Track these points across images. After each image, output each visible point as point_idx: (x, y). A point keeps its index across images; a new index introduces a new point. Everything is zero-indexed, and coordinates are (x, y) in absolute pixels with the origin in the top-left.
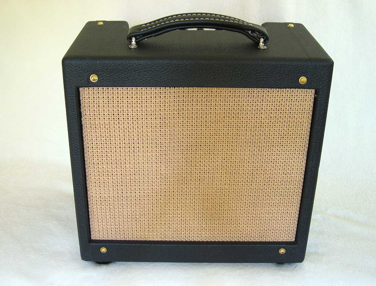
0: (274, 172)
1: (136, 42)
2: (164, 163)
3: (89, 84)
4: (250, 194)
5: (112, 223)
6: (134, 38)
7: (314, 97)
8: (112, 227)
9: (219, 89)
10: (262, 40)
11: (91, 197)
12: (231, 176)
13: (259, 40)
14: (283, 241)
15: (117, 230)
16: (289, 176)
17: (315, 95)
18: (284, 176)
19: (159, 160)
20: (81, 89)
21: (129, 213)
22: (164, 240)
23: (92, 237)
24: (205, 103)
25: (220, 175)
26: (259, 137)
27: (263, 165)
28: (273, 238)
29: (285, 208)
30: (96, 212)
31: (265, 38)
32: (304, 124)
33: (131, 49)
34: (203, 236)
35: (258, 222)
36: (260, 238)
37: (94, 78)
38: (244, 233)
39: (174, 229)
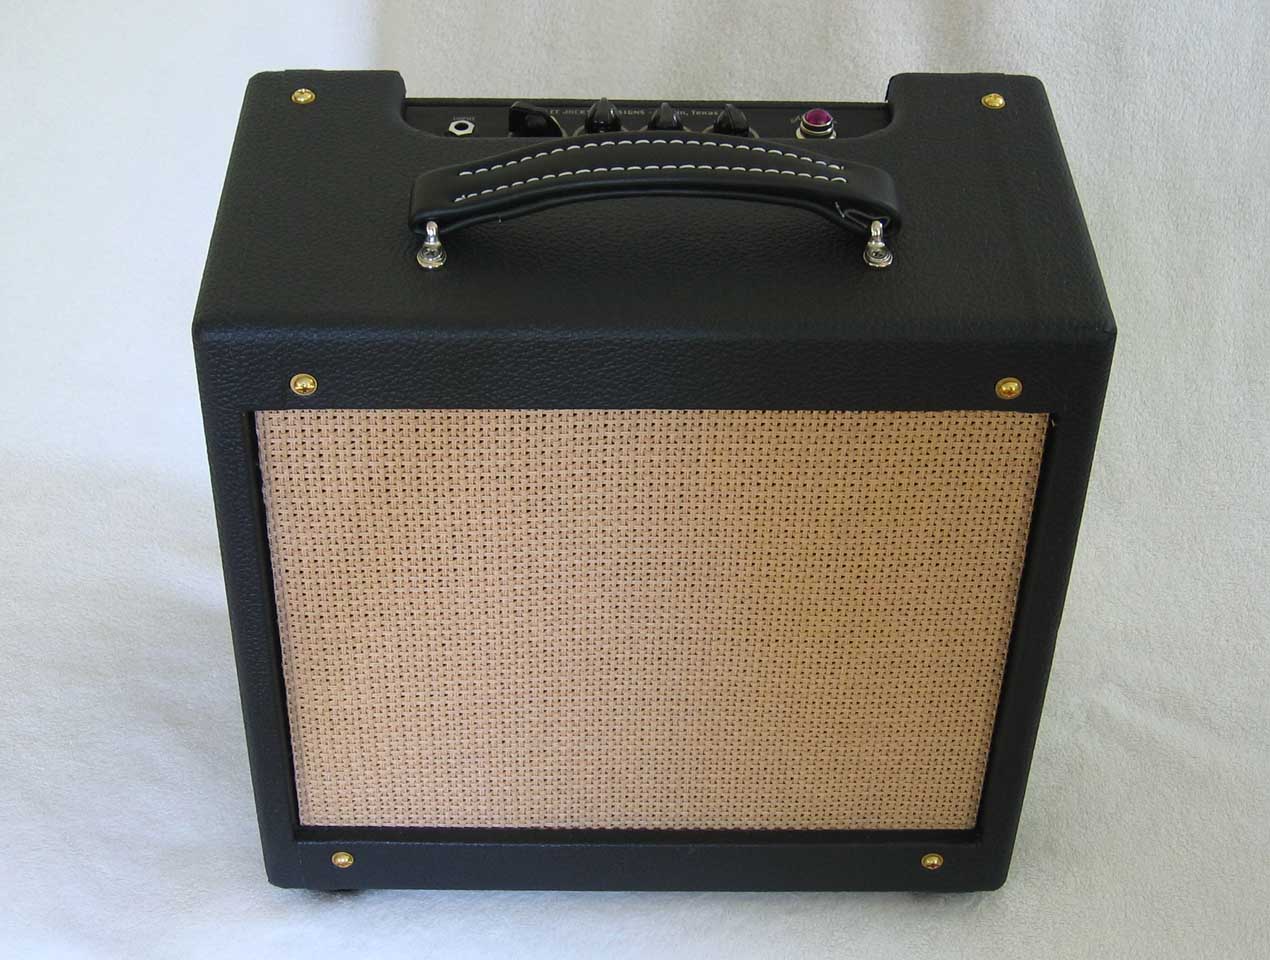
0: (907, 639)
1: (440, 236)
2: (541, 614)
3: (287, 400)
4: (827, 698)
5: (369, 782)
7: (1045, 426)
8: (370, 791)
10: (877, 229)
11: (299, 709)
12: (765, 649)
13: (866, 226)
14: (935, 828)
15: (384, 798)
16: (958, 649)
17: (1050, 421)
18: (943, 649)
19: (526, 603)
20: (260, 416)
21: (424, 753)
22: (542, 827)
23: (301, 818)
24: (680, 445)
25: (728, 646)
26: (859, 540)
27: (873, 619)
28: (903, 821)
29: (943, 739)
30: (317, 751)
31: (888, 220)
32: (1012, 505)
33: (426, 271)
34: (671, 815)
35: (852, 776)
36: (861, 821)
37: (303, 384)
38: (807, 805)
39: (575, 796)
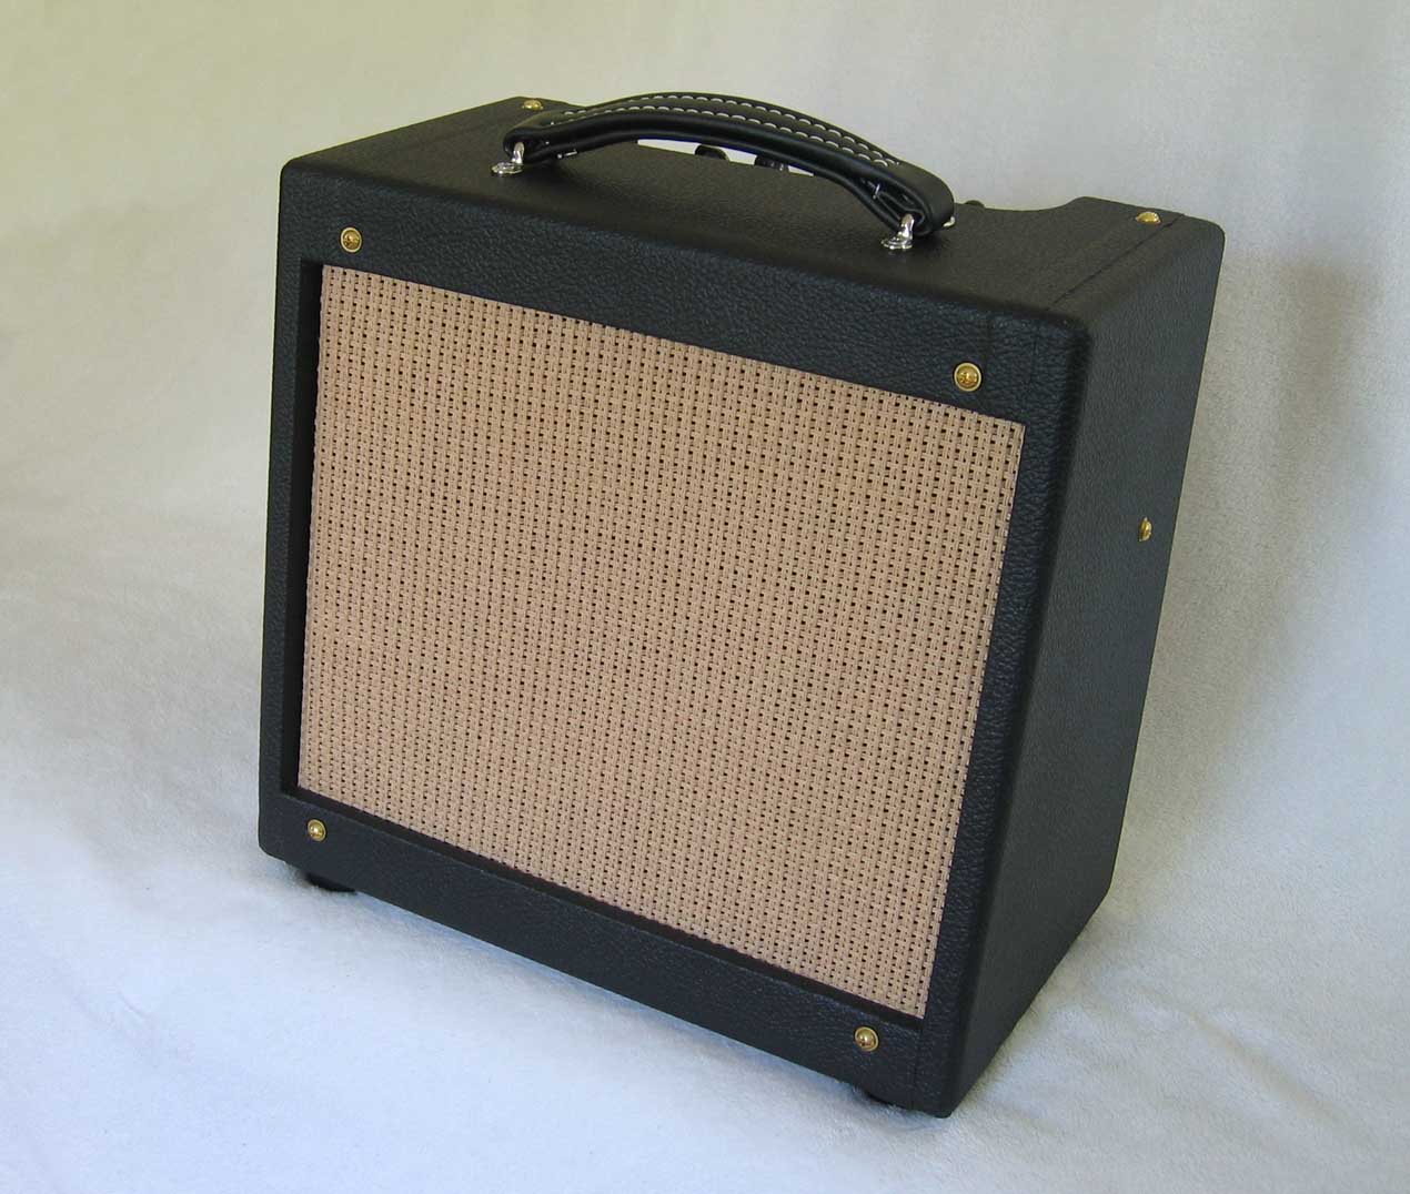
5: (358, 746)
6: (522, 145)
10: (909, 221)
14: (882, 1003)
20: (326, 270)
23: (299, 777)
28: (850, 980)
31: (923, 218)
33: (497, 174)
36: (807, 965)
38: (753, 922)
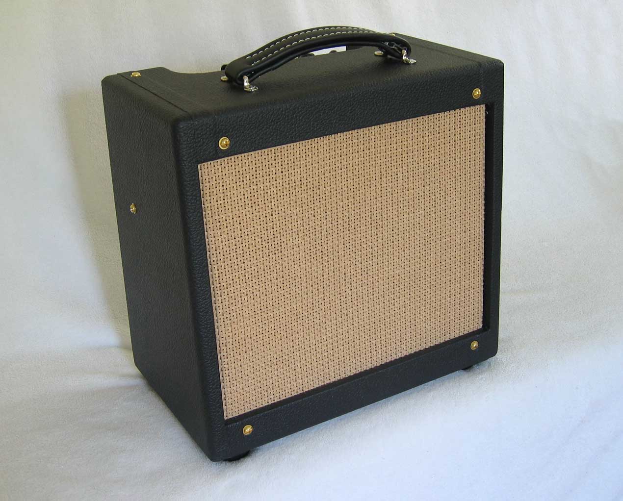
3: (218, 154)
6: (246, 76)
9: (380, 127)
11: (221, 345)
13: (400, 53)
14: (469, 332)
15: (259, 390)
17: (486, 113)
18: (464, 234)
20: (199, 167)
23: (224, 415)
28: (458, 332)
30: (230, 368)
31: (407, 49)
32: (478, 155)
34: (375, 358)
35: (439, 313)
36: (444, 337)
37: (224, 143)
38: (424, 335)
